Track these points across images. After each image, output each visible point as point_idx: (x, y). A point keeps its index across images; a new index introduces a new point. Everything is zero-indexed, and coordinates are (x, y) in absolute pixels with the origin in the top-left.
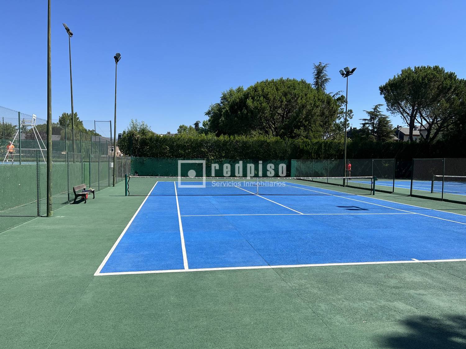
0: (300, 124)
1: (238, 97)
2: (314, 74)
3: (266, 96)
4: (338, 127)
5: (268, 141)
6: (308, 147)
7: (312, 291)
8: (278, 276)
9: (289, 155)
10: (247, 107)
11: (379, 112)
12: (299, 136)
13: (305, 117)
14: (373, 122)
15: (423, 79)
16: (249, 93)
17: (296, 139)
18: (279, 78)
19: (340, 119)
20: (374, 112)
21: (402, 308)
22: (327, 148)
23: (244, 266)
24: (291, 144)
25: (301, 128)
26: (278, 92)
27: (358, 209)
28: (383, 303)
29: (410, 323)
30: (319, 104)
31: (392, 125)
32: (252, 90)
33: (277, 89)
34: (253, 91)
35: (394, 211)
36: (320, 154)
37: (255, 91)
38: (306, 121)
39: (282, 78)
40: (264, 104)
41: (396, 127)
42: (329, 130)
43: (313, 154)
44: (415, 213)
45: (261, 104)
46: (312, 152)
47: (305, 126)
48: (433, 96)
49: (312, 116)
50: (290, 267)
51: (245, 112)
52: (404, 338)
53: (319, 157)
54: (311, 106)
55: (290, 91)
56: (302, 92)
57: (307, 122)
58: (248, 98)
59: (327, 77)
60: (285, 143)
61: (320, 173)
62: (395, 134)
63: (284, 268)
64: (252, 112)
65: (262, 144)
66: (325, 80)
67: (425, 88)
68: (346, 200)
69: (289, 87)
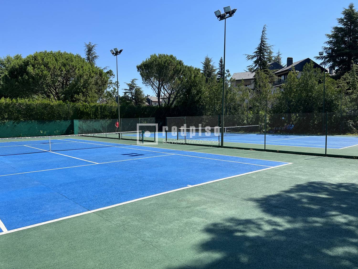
0: (79, 91)
1: (18, 64)
2: (86, 51)
3: (46, 65)
4: (109, 94)
5: (52, 104)
6: (88, 110)
7: (133, 224)
8: (101, 218)
9: (71, 116)
10: (28, 74)
11: (135, 84)
12: (78, 101)
13: (83, 85)
14: (131, 91)
15: (165, 63)
16: (29, 61)
17: (76, 103)
18: (57, 51)
19: (110, 88)
20: (132, 84)
21: (198, 222)
22: (102, 111)
23: (66, 216)
24: (72, 107)
25: (80, 94)
26: (57, 63)
27: (137, 155)
28: (185, 220)
29: (208, 230)
30: (93, 75)
31: (144, 94)
32: (31, 58)
33: (56, 60)
34: (33, 59)
35: (161, 154)
36: (97, 115)
37: (35, 60)
38: (83, 88)
39: (60, 51)
40: (45, 72)
41: (147, 96)
42: (102, 96)
43: (91, 115)
44: (174, 154)
45: (42, 71)
46: (90, 113)
47: (83, 93)
48: (171, 75)
49: (88, 84)
50: (107, 208)
51: (27, 77)
52: (209, 242)
53: (97, 117)
54: (87, 77)
55: (68, 63)
56: (79, 65)
57: (85, 89)
58: (28, 65)
59: (96, 55)
60: (67, 106)
61: (98, 130)
62: (147, 101)
63: (103, 210)
64: (33, 78)
65: (46, 106)
66: (95, 56)
67: (166, 69)
68: (126, 150)
69: (67, 60)
